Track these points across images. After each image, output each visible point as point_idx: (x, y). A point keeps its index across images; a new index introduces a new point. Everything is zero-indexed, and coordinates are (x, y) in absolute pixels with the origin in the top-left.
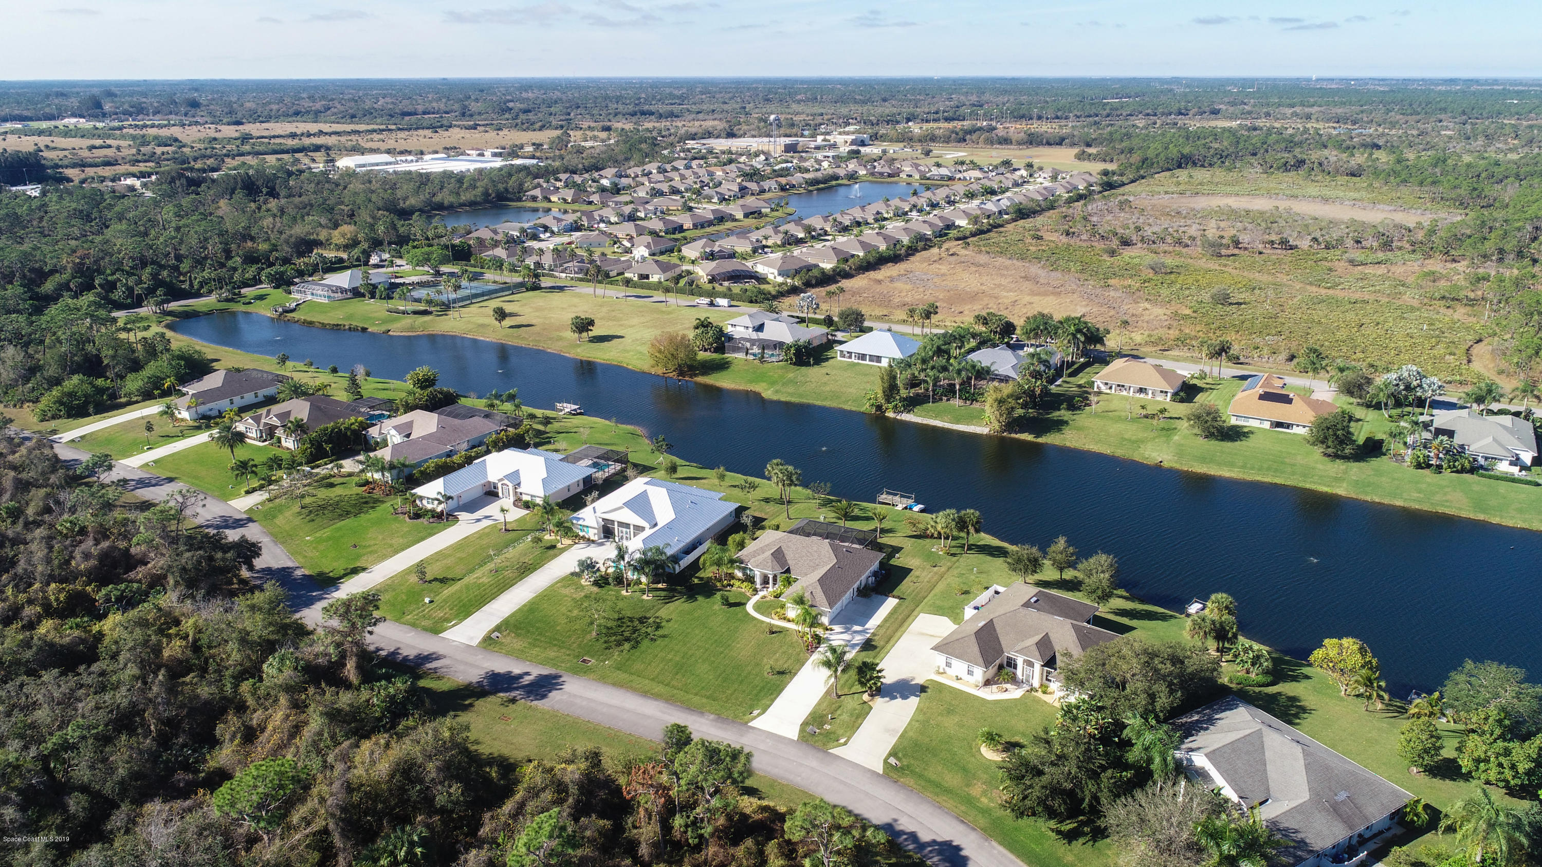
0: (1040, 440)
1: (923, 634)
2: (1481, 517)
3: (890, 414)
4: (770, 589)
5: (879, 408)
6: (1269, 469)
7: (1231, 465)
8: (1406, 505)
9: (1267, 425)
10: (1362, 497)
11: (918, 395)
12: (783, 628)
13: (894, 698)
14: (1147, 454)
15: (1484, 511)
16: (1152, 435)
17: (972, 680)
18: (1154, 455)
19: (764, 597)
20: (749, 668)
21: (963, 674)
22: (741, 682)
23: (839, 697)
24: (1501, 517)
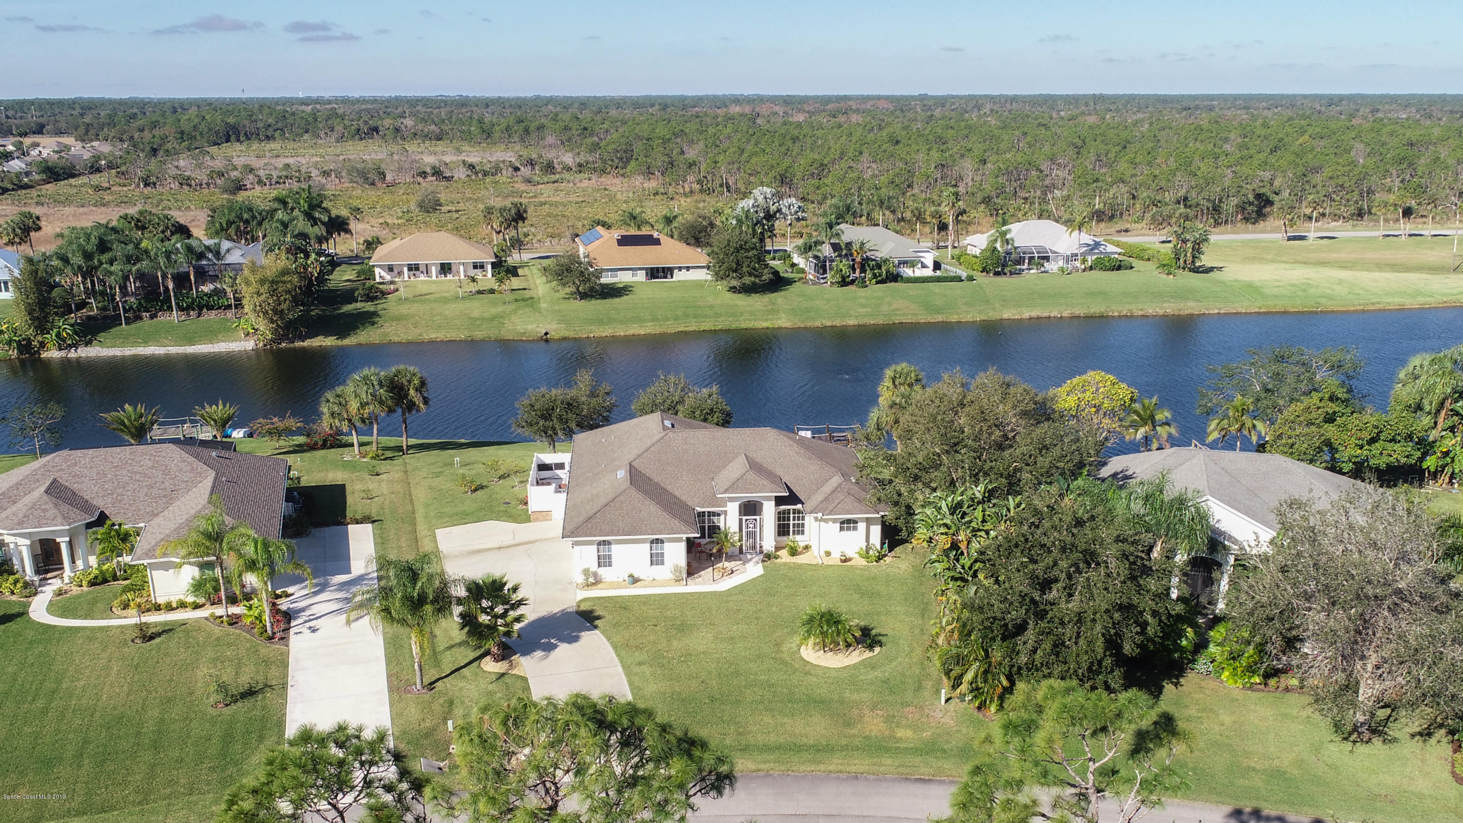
0: (347, 342)
1: (479, 551)
2: (939, 318)
3: (53, 354)
4: (67, 573)
5: (25, 347)
6: (686, 316)
7: (640, 320)
8: (862, 321)
9: (641, 276)
10: (809, 324)
11: (89, 318)
12: (166, 623)
13: (550, 648)
14: (520, 328)
15: (938, 311)
16: (509, 308)
17: (664, 572)
18: (531, 327)
19: (60, 593)
20: (155, 713)
21: (645, 571)
22: (156, 746)
23: (431, 686)
24: (957, 314)
